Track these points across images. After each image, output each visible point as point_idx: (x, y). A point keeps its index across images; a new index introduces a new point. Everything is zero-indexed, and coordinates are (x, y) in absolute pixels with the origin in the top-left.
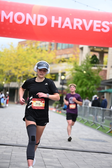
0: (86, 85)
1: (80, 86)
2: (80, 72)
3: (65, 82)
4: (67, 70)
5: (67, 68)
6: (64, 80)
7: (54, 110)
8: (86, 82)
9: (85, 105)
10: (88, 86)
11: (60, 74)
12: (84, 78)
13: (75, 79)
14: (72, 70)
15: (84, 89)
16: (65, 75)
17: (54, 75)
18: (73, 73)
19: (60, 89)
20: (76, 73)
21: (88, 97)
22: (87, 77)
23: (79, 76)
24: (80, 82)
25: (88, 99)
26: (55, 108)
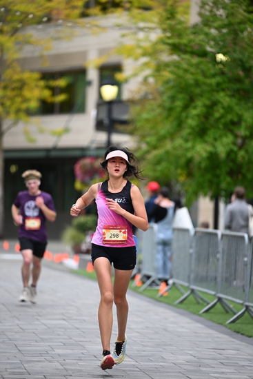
0: (232, 126)
1: (201, 133)
2: (195, 60)
3: (118, 114)
4: (130, 53)
5: (129, 42)
6: (117, 101)
7: (72, 263)
8: (229, 109)
9: (228, 227)
10: (242, 132)
11: (93, 75)
12: (219, 87)
13: (173, 99)
14: (152, 53)
15: (223, 146)
16: (119, 77)
17: (62, 83)
18: (159, 68)
19: (98, 148)
20: (177, 65)
21: (240, 189)
22: (238, 80)
23: (190, 78)
24: (197, 110)
25: (240, 197)
26: (77, 251)
